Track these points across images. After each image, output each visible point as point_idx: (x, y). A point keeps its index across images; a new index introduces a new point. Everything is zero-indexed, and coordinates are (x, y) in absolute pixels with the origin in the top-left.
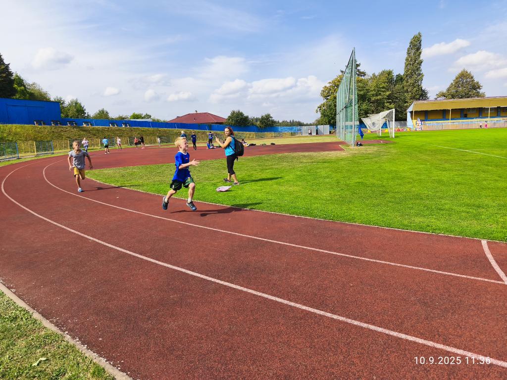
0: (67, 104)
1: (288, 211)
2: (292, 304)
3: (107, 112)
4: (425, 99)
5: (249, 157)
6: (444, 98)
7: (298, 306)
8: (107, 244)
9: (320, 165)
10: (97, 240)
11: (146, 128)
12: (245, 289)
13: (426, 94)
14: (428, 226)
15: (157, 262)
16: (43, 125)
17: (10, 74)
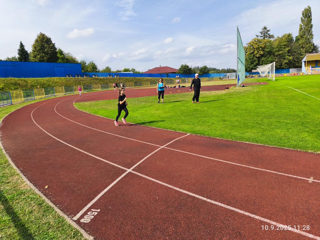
0: (88, 64)
3: (110, 68)
4: (316, 52)
11: (129, 77)
13: (317, 48)
16: (71, 77)
17: (56, 49)
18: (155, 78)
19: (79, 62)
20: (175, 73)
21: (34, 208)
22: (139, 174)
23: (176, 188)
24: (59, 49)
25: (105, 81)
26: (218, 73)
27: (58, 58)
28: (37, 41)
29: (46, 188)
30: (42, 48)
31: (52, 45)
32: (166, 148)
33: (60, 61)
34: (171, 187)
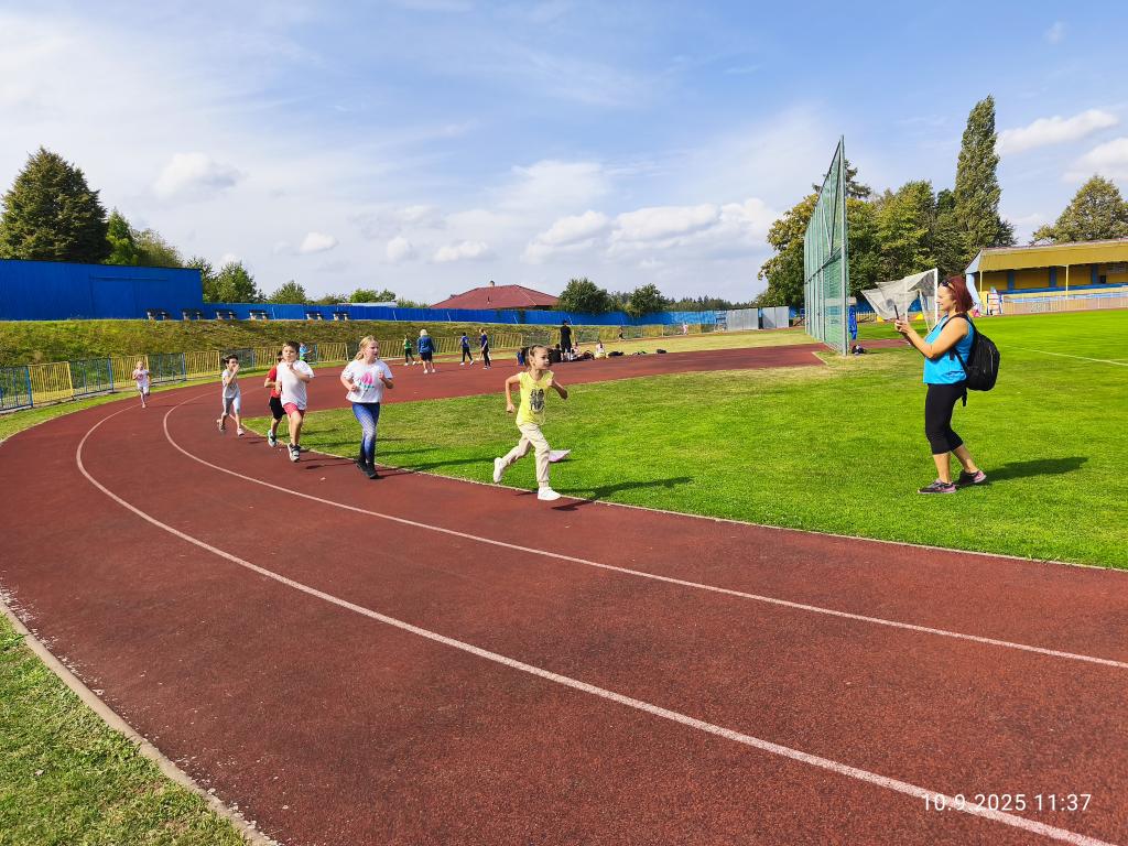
0: (218, 272)
1: (699, 507)
2: (713, 729)
3: (300, 289)
4: (1006, 245)
5: (611, 383)
6: (1050, 240)
7: (727, 733)
8: (300, 587)
9: (770, 399)
10: (279, 578)
11: (385, 322)
12: (605, 694)
13: (1009, 232)
14: (1024, 542)
15: (409, 627)
16: (167, 321)
17: (101, 212)
20: (546, 308)
24: (115, 215)
28: (25, 180)
30: (48, 206)
31: (85, 198)
33: (114, 258)
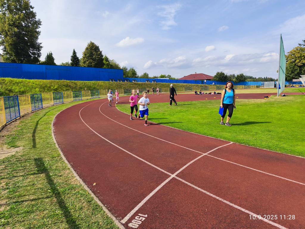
0: (129, 70)
11: (165, 83)
16: (114, 82)
17: (102, 56)
18: (190, 84)
19: (121, 68)
20: (210, 80)
21: (84, 204)
22: (183, 181)
23: (225, 201)
24: (106, 56)
25: (144, 86)
26: (255, 81)
27: (104, 64)
28: (87, 49)
29: (94, 185)
30: (91, 55)
31: (99, 52)
32: (208, 155)
33: (105, 66)
34: (220, 199)
